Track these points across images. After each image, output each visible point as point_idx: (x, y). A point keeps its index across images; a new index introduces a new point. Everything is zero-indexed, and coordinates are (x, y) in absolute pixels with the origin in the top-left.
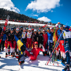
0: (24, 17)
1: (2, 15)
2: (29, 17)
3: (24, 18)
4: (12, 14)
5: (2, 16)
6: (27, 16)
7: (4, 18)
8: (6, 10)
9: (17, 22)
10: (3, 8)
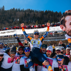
0: (49, 16)
1: (13, 19)
2: (60, 13)
3: (51, 17)
4: (29, 15)
5: (13, 22)
6: (56, 12)
7: (15, 24)
8: (19, 10)
9: (32, 28)
10: (14, 9)
